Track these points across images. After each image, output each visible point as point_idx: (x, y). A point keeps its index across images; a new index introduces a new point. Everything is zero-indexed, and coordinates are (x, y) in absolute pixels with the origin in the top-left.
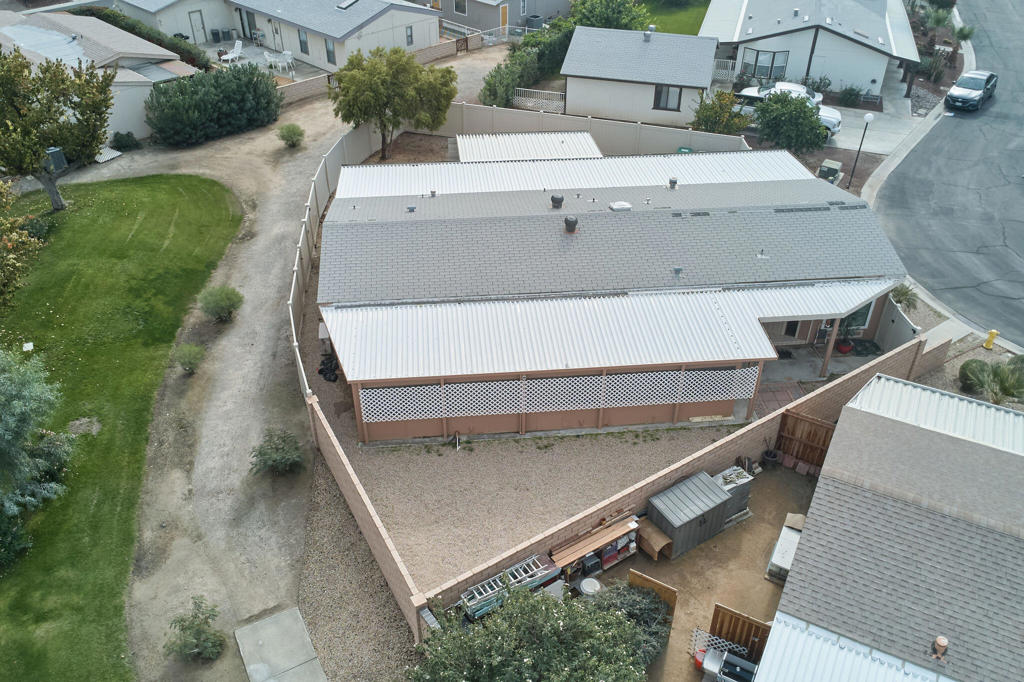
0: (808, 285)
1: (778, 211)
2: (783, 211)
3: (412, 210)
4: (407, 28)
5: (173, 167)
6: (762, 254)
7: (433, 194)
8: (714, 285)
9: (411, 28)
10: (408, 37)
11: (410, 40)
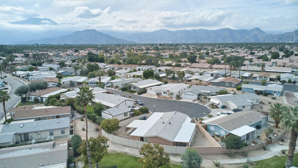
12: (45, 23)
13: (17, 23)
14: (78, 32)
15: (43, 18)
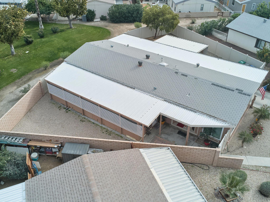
0: (193, 111)
1: (213, 84)
2: (215, 85)
3: (112, 47)
4: (202, 5)
5: (106, 26)
6: (189, 95)
7: (128, 46)
8: (162, 98)
9: (203, 5)
10: (201, 8)
11: (202, 9)
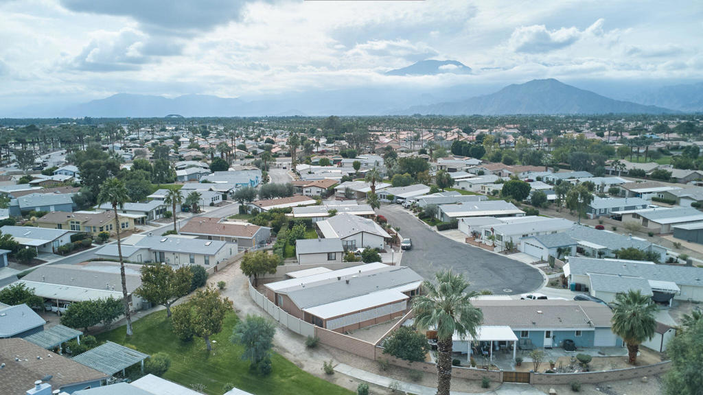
12: (447, 71)
13: (394, 72)
14: (514, 87)
15: (445, 59)
